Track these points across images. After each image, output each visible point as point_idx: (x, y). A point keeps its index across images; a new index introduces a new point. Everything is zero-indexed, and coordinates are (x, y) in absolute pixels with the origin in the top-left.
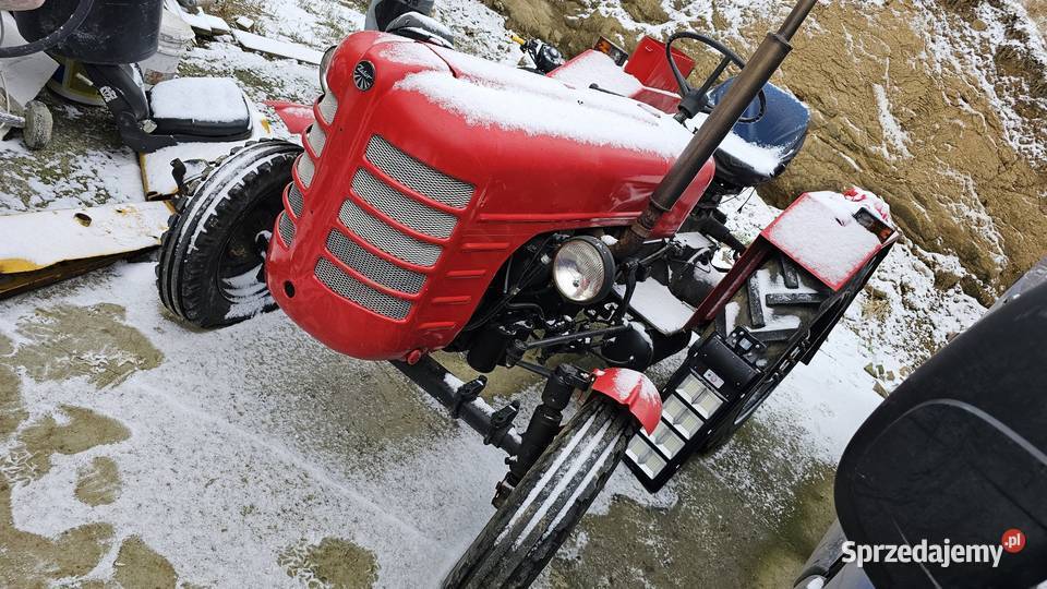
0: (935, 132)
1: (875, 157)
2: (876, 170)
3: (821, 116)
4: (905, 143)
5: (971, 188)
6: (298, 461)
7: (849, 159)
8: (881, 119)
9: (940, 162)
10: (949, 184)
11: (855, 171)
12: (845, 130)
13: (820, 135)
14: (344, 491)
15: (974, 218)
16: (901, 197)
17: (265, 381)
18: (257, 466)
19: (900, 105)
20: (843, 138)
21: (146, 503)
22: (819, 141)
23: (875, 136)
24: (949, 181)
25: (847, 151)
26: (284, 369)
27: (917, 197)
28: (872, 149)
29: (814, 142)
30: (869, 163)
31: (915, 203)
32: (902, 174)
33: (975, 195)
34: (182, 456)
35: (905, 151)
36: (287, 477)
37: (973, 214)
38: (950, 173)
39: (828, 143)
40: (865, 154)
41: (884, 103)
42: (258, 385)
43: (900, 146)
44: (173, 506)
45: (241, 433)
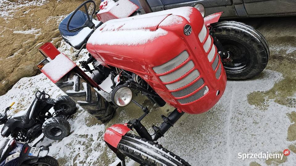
0: (33, 21)
1: (39, 38)
2: (43, 39)
3: (21, 50)
4: (36, 29)
5: (53, 17)
6: (229, 122)
7: (38, 45)
8: (26, 34)
9: (44, 22)
10: (51, 22)
11: (42, 44)
12: (28, 44)
13: (28, 51)
14: (231, 109)
15: (62, 19)
16: (53, 34)
17: (202, 144)
18: (238, 129)
19: (22, 28)
20: (30, 45)
21: (274, 144)
22: (30, 52)
23: (32, 36)
24: (50, 21)
25: (35, 45)
26: (193, 142)
27: (54, 30)
28: (36, 38)
29: (30, 53)
30: (40, 40)
31: (56, 31)
32: (46, 32)
33: (55, 17)
34: (249, 146)
35: (39, 30)
36: (236, 121)
37: (61, 19)
38: (48, 21)
39: (31, 49)
40: (37, 40)
41: (20, 32)
42: (205, 145)
43: (37, 31)
44: (269, 138)
45: (228, 138)
